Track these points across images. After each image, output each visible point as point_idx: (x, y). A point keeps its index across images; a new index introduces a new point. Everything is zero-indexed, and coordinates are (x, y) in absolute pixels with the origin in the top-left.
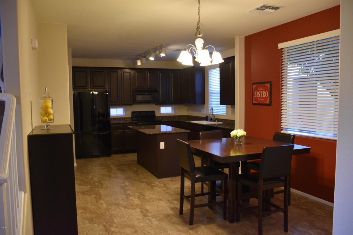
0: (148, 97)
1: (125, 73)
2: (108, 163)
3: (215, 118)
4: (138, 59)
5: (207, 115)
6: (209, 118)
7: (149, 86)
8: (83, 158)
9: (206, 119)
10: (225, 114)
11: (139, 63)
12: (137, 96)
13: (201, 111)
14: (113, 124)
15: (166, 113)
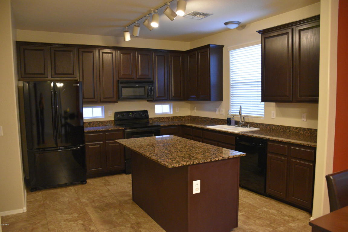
0: (140, 91)
1: (104, 54)
3: (245, 121)
4: (127, 31)
5: (229, 117)
6: (233, 122)
7: (140, 74)
9: (228, 122)
10: (264, 116)
11: (128, 37)
12: (123, 88)
14: (89, 132)
15: (163, 113)
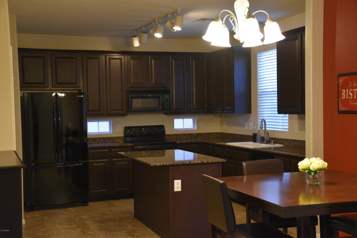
0: (151, 102)
1: (111, 60)
2: (82, 217)
3: (270, 136)
4: (135, 36)
5: (254, 133)
6: (258, 138)
7: (154, 82)
8: (37, 210)
9: (254, 138)
10: (288, 130)
11: (136, 43)
12: (133, 99)
13: (244, 126)
14: (93, 148)
15: (184, 129)
